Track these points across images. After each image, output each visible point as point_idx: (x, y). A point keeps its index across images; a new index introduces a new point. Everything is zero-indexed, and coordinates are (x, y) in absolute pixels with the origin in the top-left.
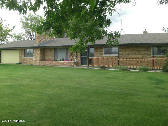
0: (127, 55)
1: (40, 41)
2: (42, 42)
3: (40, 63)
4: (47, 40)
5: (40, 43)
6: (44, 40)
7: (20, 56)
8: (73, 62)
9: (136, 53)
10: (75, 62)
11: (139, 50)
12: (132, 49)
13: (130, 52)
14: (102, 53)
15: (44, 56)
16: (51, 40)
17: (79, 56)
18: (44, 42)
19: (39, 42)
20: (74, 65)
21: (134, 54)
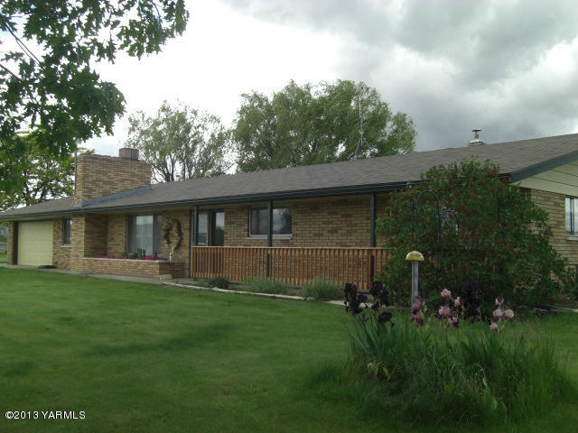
0: (315, 235)
1: (90, 190)
2: (97, 194)
3: (84, 264)
4: (120, 187)
5: (89, 196)
6: (107, 188)
7: (54, 244)
8: (157, 261)
9: (341, 229)
10: (168, 264)
11: (350, 216)
12: (329, 214)
13: (324, 223)
14: (245, 231)
15: (105, 242)
16: (140, 187)
17: (186, 241)
18: (105, 194)
19: (85, 196)
20: (161, 274)
21: (336, 232)
